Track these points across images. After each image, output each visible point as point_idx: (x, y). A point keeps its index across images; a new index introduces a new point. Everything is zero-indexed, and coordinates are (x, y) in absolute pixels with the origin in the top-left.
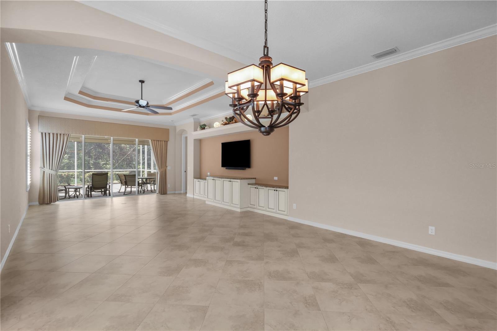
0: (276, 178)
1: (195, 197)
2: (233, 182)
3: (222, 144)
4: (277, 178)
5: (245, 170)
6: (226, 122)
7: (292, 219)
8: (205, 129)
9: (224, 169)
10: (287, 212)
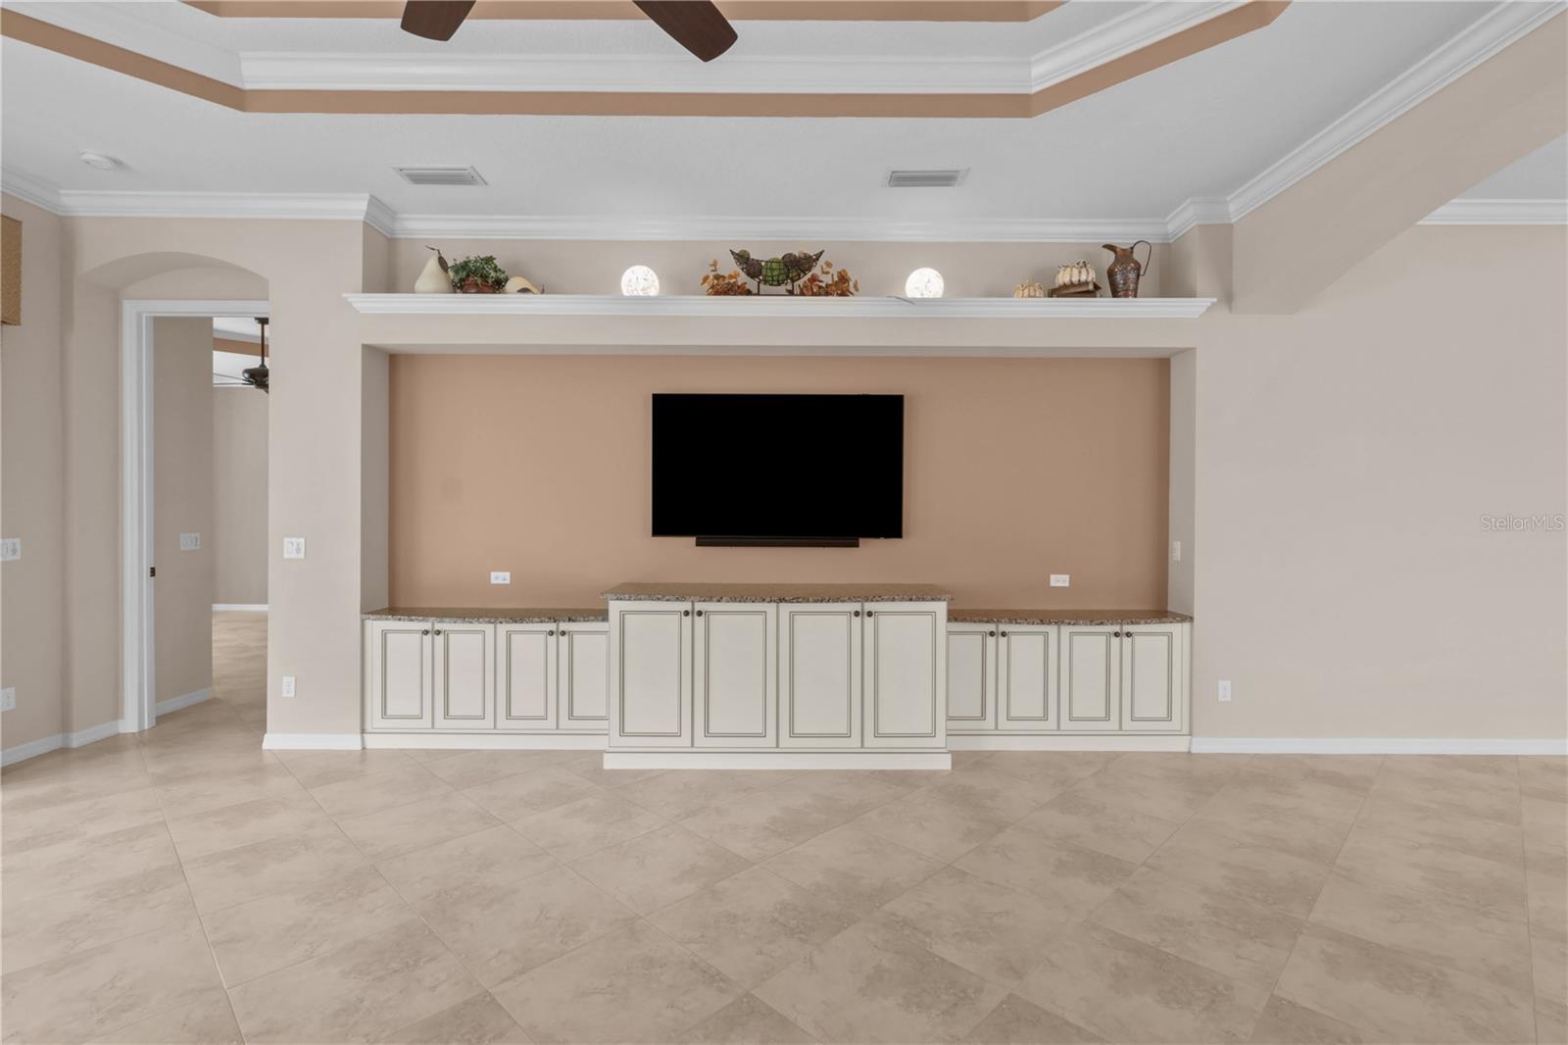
0: (1060, 581)
1: (374, 742)
2: (882, 618)
3: (658, 399)
4: (1067, 577)
5: (857, 546)
6: (743, 278)
7: (1203, 745)
8: (512, 293)
9: (683, 546)
10: (1179, 721)
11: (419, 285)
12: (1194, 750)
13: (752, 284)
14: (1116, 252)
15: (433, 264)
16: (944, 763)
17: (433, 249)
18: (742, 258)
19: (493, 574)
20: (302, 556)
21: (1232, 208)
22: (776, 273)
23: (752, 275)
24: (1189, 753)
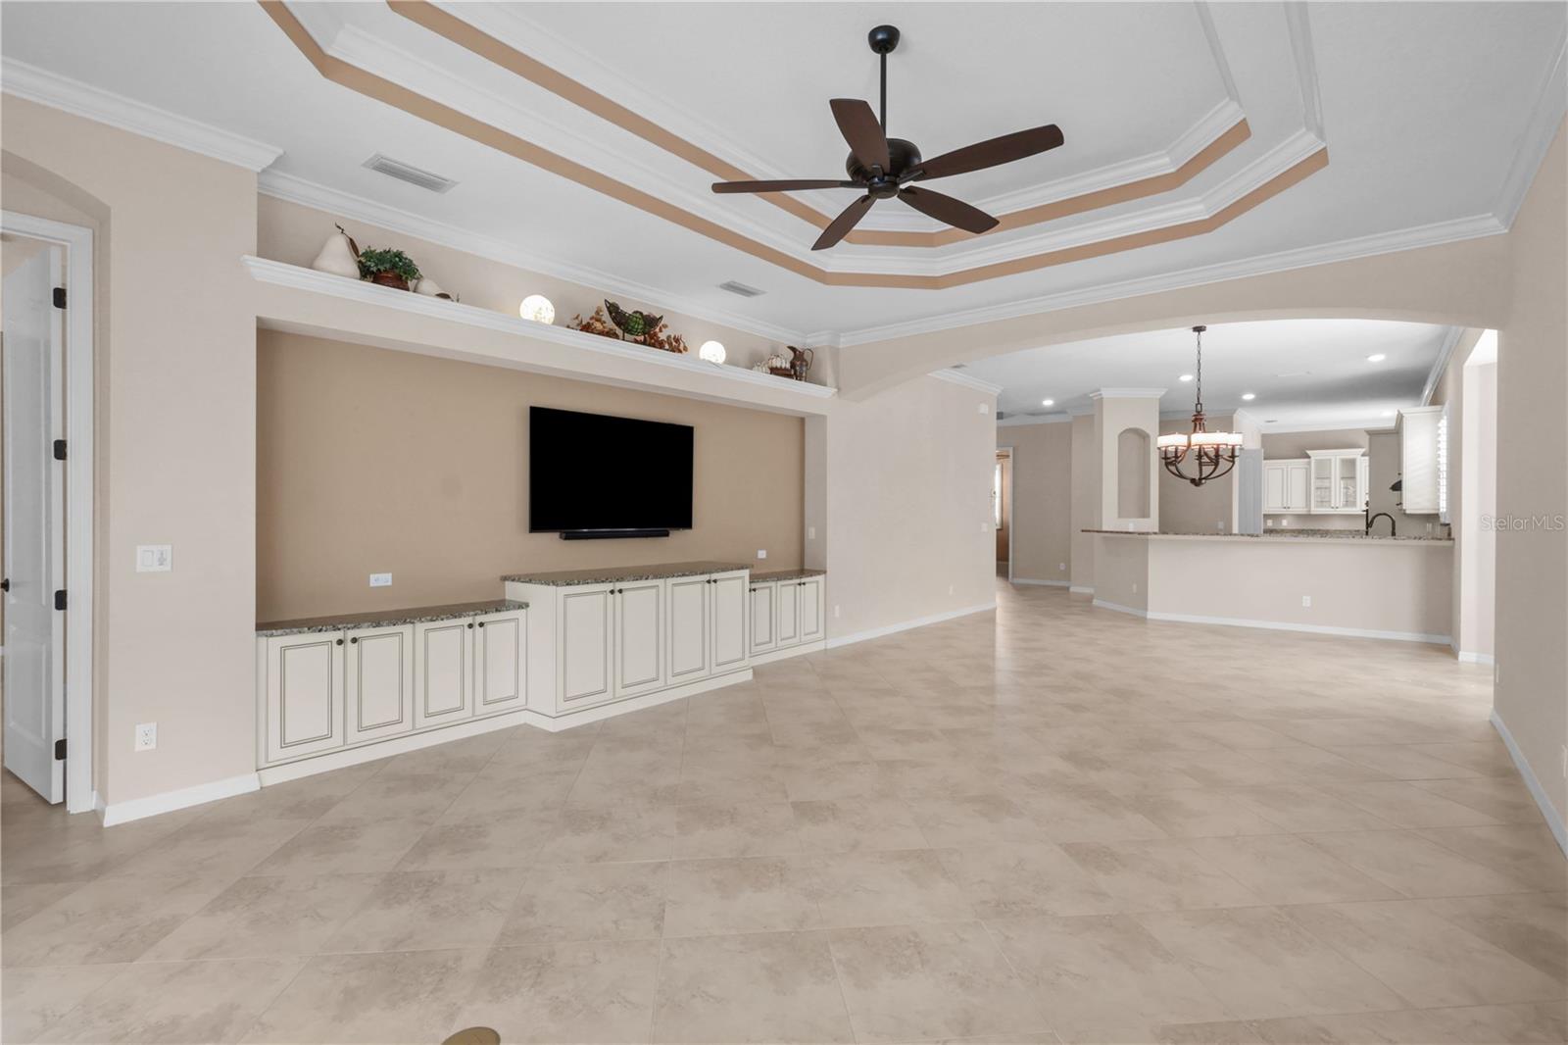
1: (280, 776)
2: (720, 584)
3: (534, 412)
4: (765, 552)
5: (667, 535)
6: (610, 324)
7: (833, 643)
8: (428, 295)
9: (550, 540)
10: (821, 634)
11: (324, 261)
12: (829, 647)
13: (619, 332)
14: (795, 353)
15: (339, 244)
16: (748, 676)
17: (339, 227)
18: (613, 309)
19: (373, 577)
20: (168, 568)
21: (842, 340)
22: (640, 327)
23: (618, 324)
24: (826, 650)
